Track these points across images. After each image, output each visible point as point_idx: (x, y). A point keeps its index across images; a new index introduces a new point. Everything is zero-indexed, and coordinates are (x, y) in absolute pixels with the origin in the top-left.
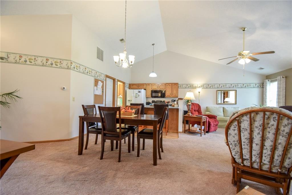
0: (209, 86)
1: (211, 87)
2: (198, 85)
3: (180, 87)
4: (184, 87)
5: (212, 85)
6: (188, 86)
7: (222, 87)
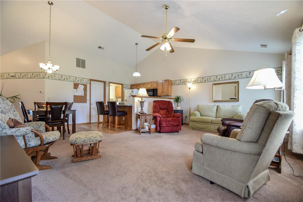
0: (204, 80)
1: (207, 81)
2: (191, 80)
3: (173, 84)
4: (177, 83)
5: (207, 78)
6: (181, 82)
7: (219, 79)
